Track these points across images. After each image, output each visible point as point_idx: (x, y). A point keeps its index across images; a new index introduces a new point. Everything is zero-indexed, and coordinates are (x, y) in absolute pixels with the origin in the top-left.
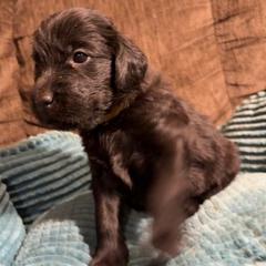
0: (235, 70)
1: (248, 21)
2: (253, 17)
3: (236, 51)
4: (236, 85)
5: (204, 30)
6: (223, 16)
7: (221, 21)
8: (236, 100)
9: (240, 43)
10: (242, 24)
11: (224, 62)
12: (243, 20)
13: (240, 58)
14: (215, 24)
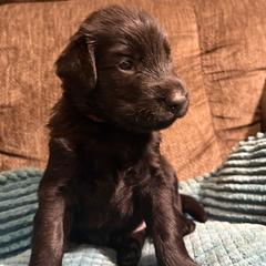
0: (220, 102)
1: (234, 54)
2: (239, 51)
3: (222, 83)
4: (222, 117)
5: (191, 59)
6: (210, 47)
7: (207, 52)
8: (221, 133)
9: (226, 75)
10: (229, 56)
11: (210, 94)
12: (230, 53)
13: (226, 90)
14: (201, 54)
